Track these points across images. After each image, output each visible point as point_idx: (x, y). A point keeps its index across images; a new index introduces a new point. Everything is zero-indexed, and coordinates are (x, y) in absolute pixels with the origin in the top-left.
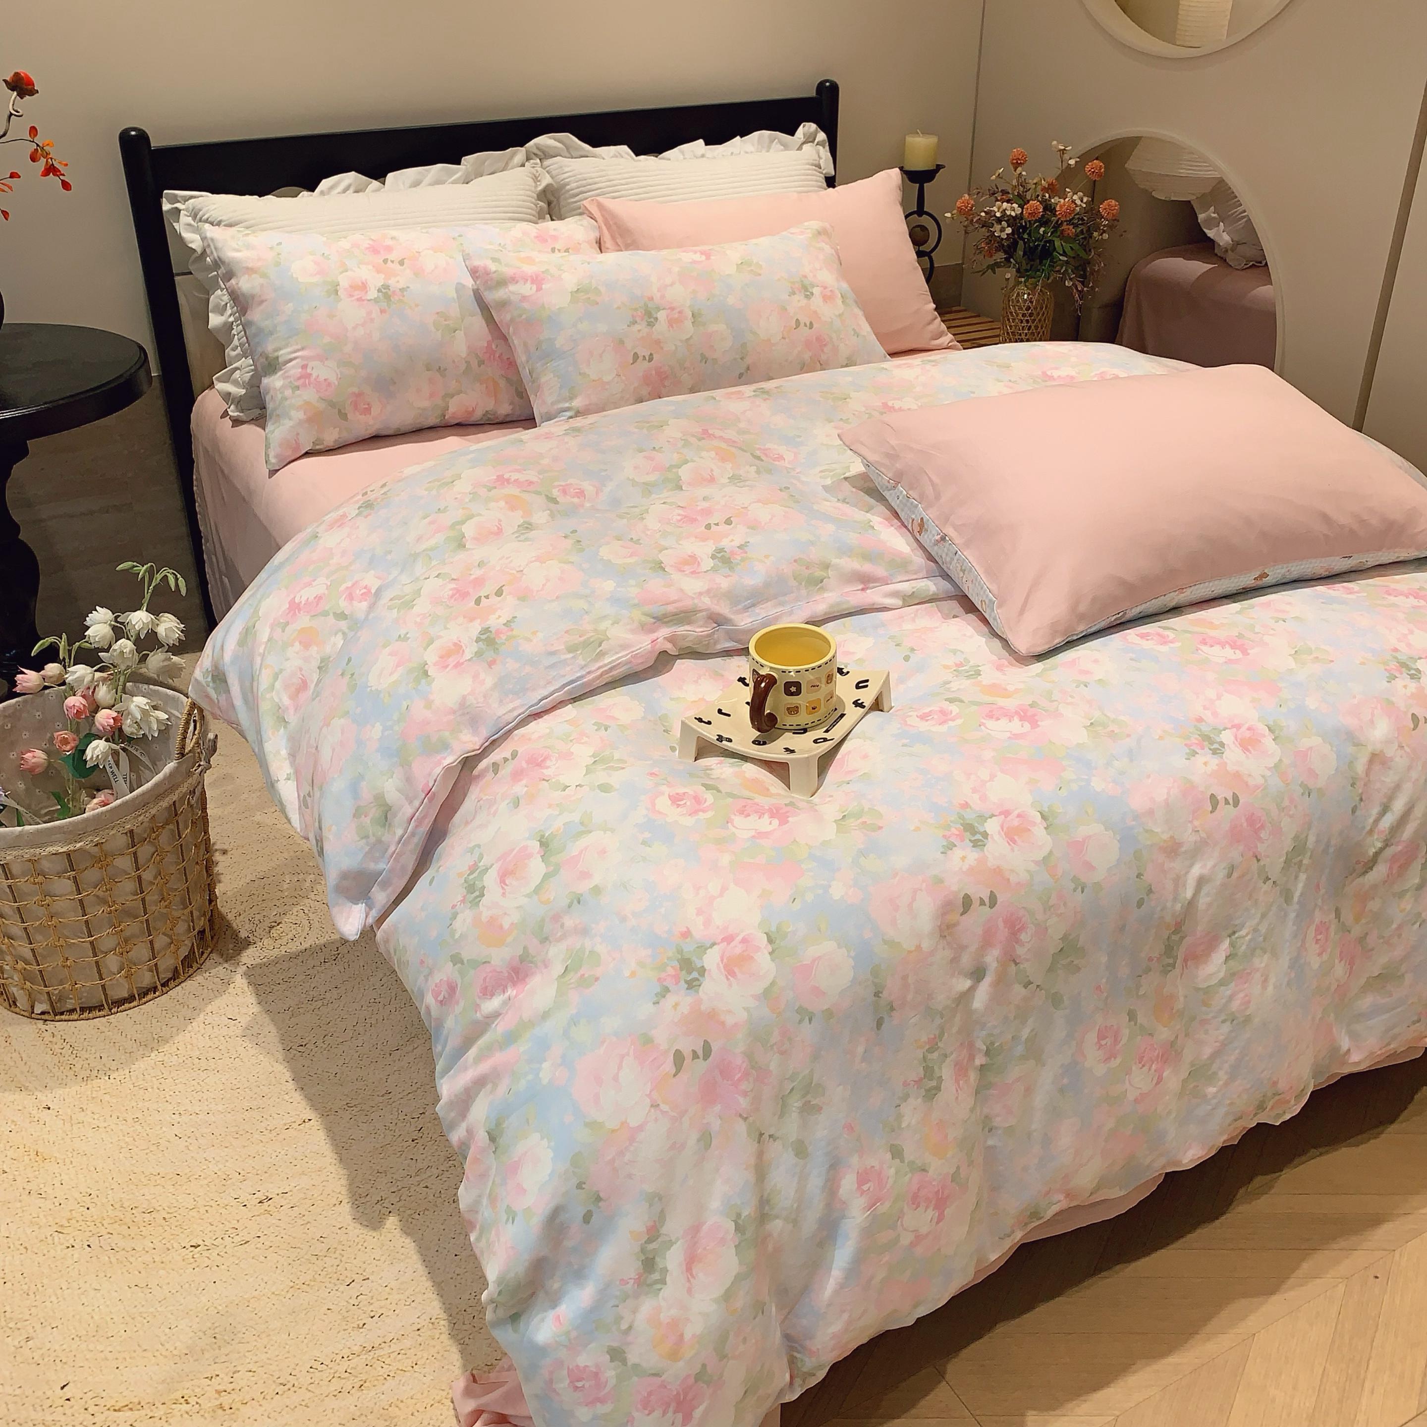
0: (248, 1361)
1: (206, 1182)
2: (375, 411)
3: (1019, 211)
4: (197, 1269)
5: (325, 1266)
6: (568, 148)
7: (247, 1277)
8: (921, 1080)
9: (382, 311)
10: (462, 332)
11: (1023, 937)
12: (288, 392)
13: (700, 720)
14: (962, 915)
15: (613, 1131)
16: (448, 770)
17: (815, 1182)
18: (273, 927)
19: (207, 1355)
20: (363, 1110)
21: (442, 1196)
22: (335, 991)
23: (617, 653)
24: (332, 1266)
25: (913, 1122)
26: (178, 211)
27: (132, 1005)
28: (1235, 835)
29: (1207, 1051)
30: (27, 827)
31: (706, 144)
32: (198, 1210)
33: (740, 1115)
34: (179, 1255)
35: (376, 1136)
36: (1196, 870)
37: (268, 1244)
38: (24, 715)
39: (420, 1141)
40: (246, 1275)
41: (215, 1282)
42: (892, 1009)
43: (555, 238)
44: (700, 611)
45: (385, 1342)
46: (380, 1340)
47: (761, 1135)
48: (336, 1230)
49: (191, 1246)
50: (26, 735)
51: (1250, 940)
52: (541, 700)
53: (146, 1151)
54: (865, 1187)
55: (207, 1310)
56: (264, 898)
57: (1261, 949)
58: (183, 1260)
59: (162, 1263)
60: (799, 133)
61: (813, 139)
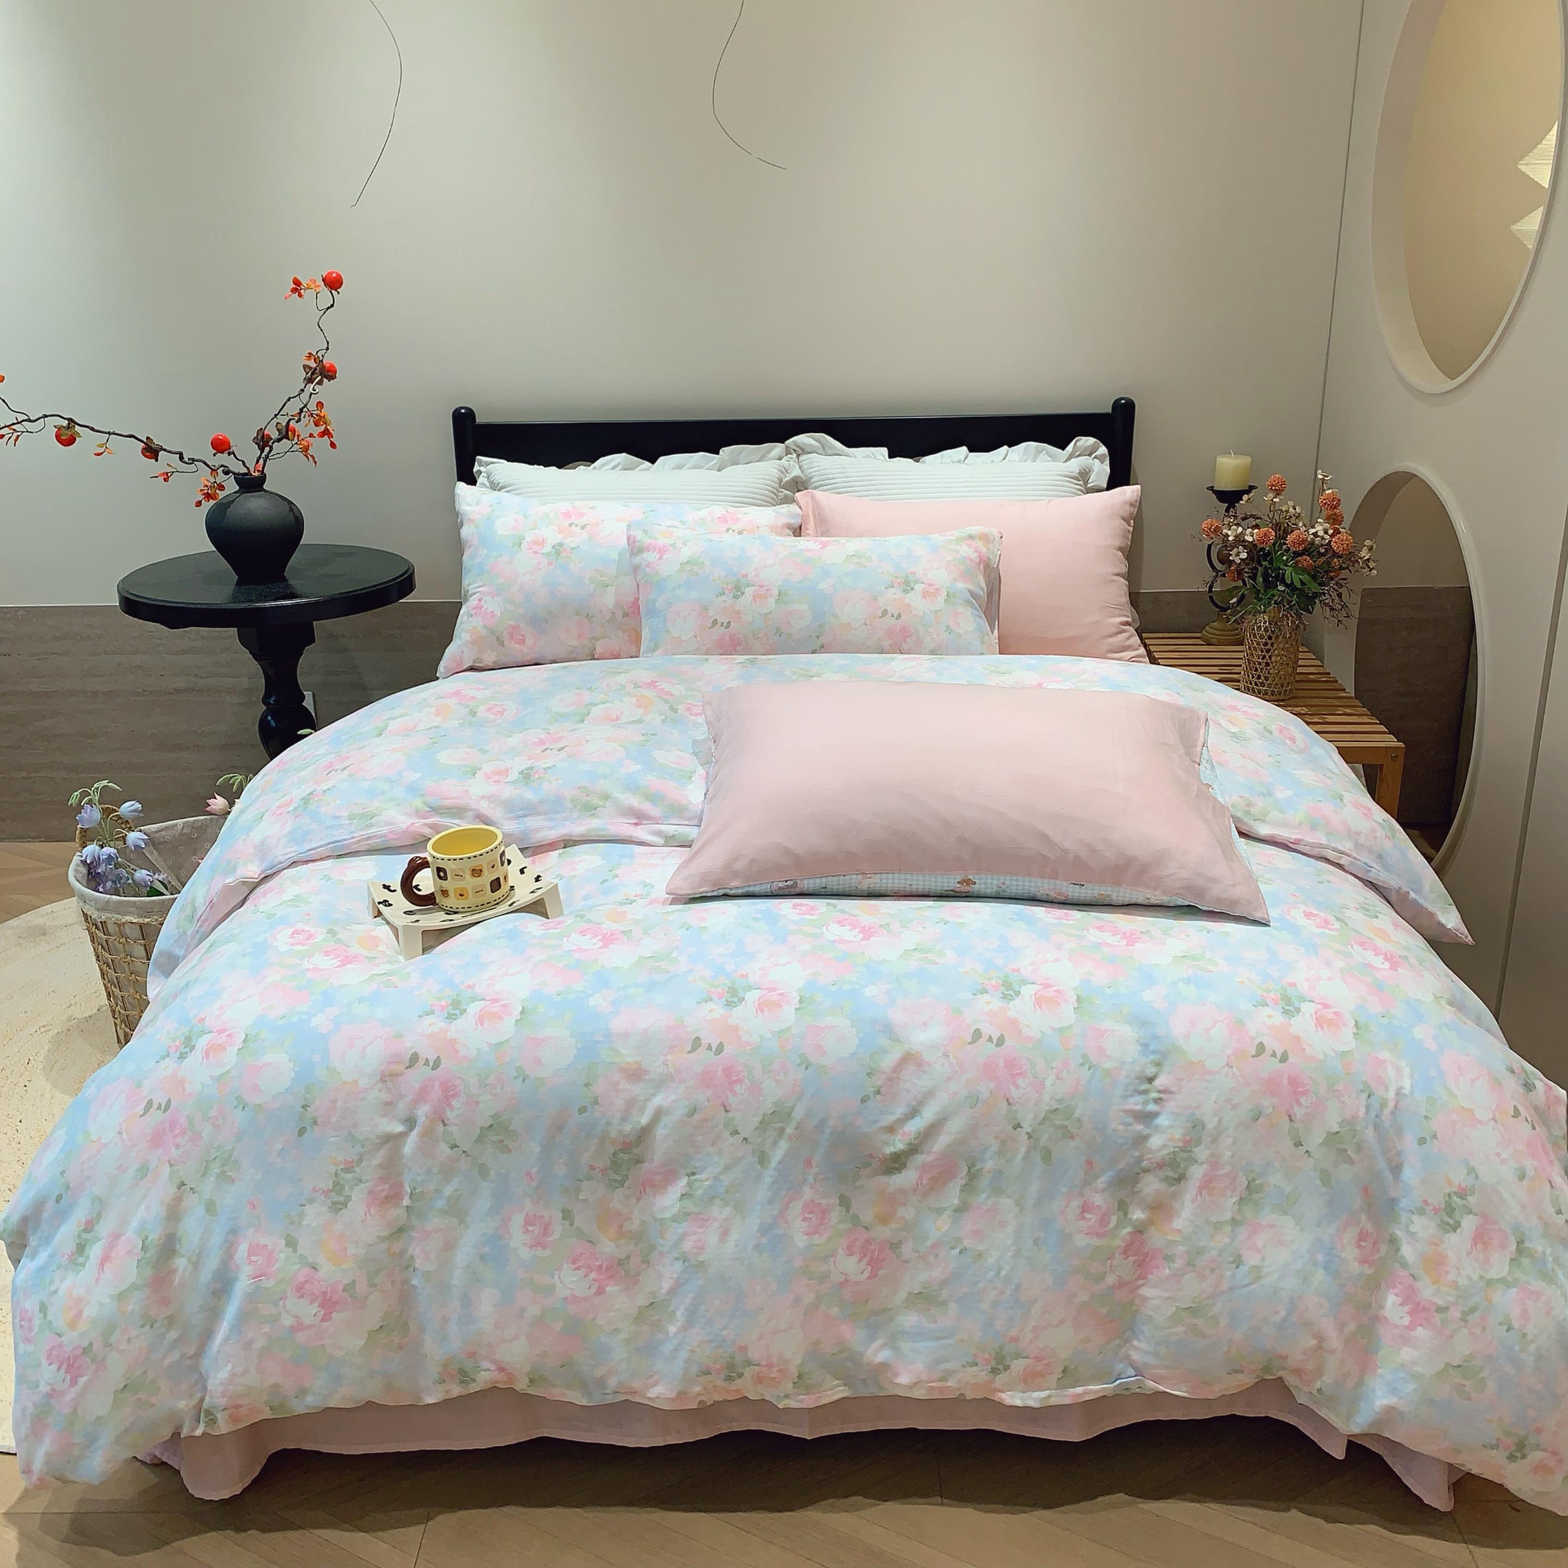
2: (529, 641)
6: (823, 447)
8: (329, 1191)
9: (549, 564)
10: (613, 588)
11: (455, 1103)
13: (388, 887)
14: (407, 1068)
17: (216, 1240)
23: (379, 828)
25: (314, 1224)
26: (482, 471)
28: (706, 1079)
29: (666, 1285)
31: (970, 451)
33: (170, 1163)
36: (658, 1101)
42: (315, 1123)
43: (737, 520)
51: (710, 1187)
54: (254, 1259)
57: (722, 1199)
60: (1070, 448)
61: (1090, 452)
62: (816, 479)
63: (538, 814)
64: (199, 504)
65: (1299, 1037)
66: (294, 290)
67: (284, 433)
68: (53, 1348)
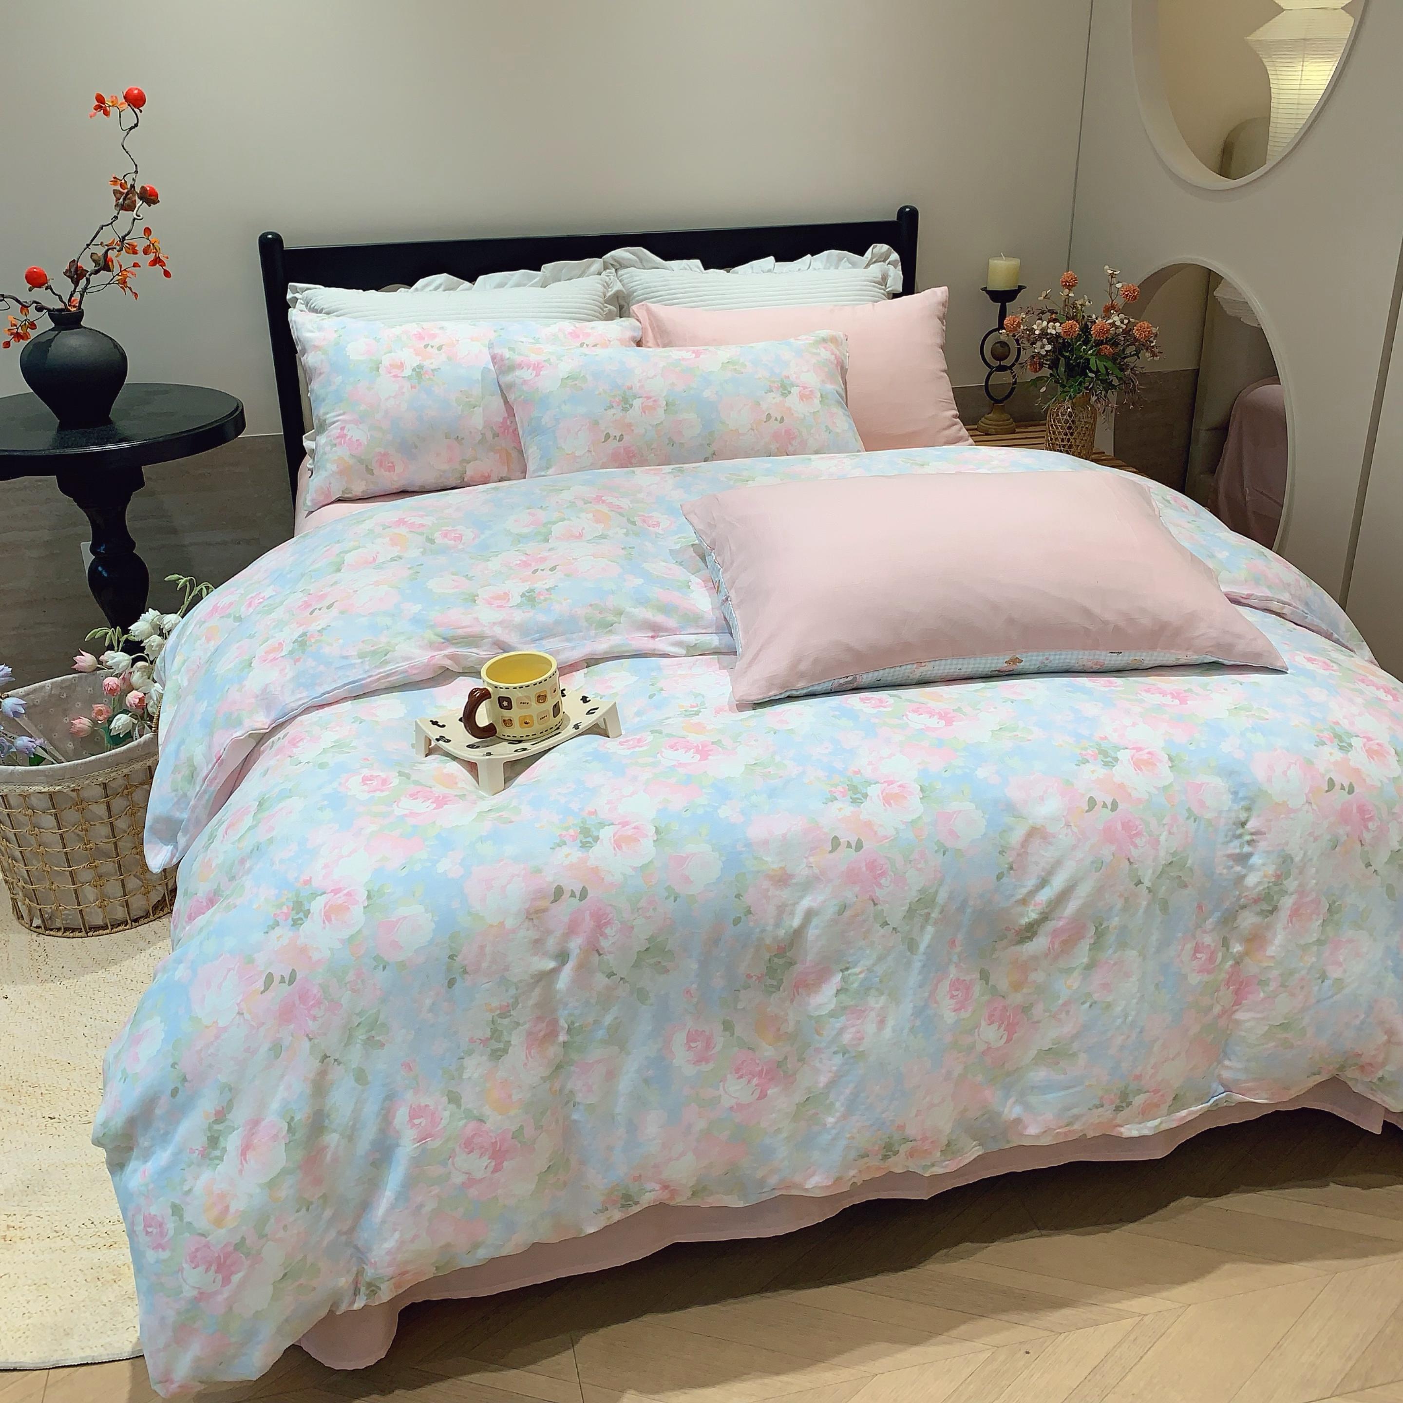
0: (42, 1209)
1: (86, 1072)
2: (399, 469)
3: (1059, 329)
4: (43, 1135)
6: (641, 260)
8: (488, 1039)
9: (413, 387)
10: (481, 408)
11: (608, 931)
12: (328, 448)
13: (435, 723)
14: (552, 902)
15: (206, 1027)
16: (237, 743)
17: (371, 1109)
19: (16, 1198)
23: (398, 663)
25: (476, 1075)
26: (296, 299)
27: (105, 932)
28: (851, 876)
29: (823, 1080)
30: (18, 767)
31: (777, 261)
33: (307, 1036)
34: (37, 1122)
36: (807, 902)
38: (78, 689)
41: (50, 1147)
42: (465, 972)
43: (588, 335)
44: (487, 637)
47: (326, 1057)
49: (49, 1117)
50: (78, 705)
51: (865, 979)
52: (324, 694)
53: (56, 1042)
54: (417, 1121)
55: (34, 1166)
57: (877, 989)
58: (38, 1126)
59: (23, 1125)
60: (868, 253)
61: (884, 258)
62: (639, 292)
63: (555, 635)
64: (7, 345)
65: (1358, 769)
66: (98, 108)
67: (102, 263)
68: (197, 1250)
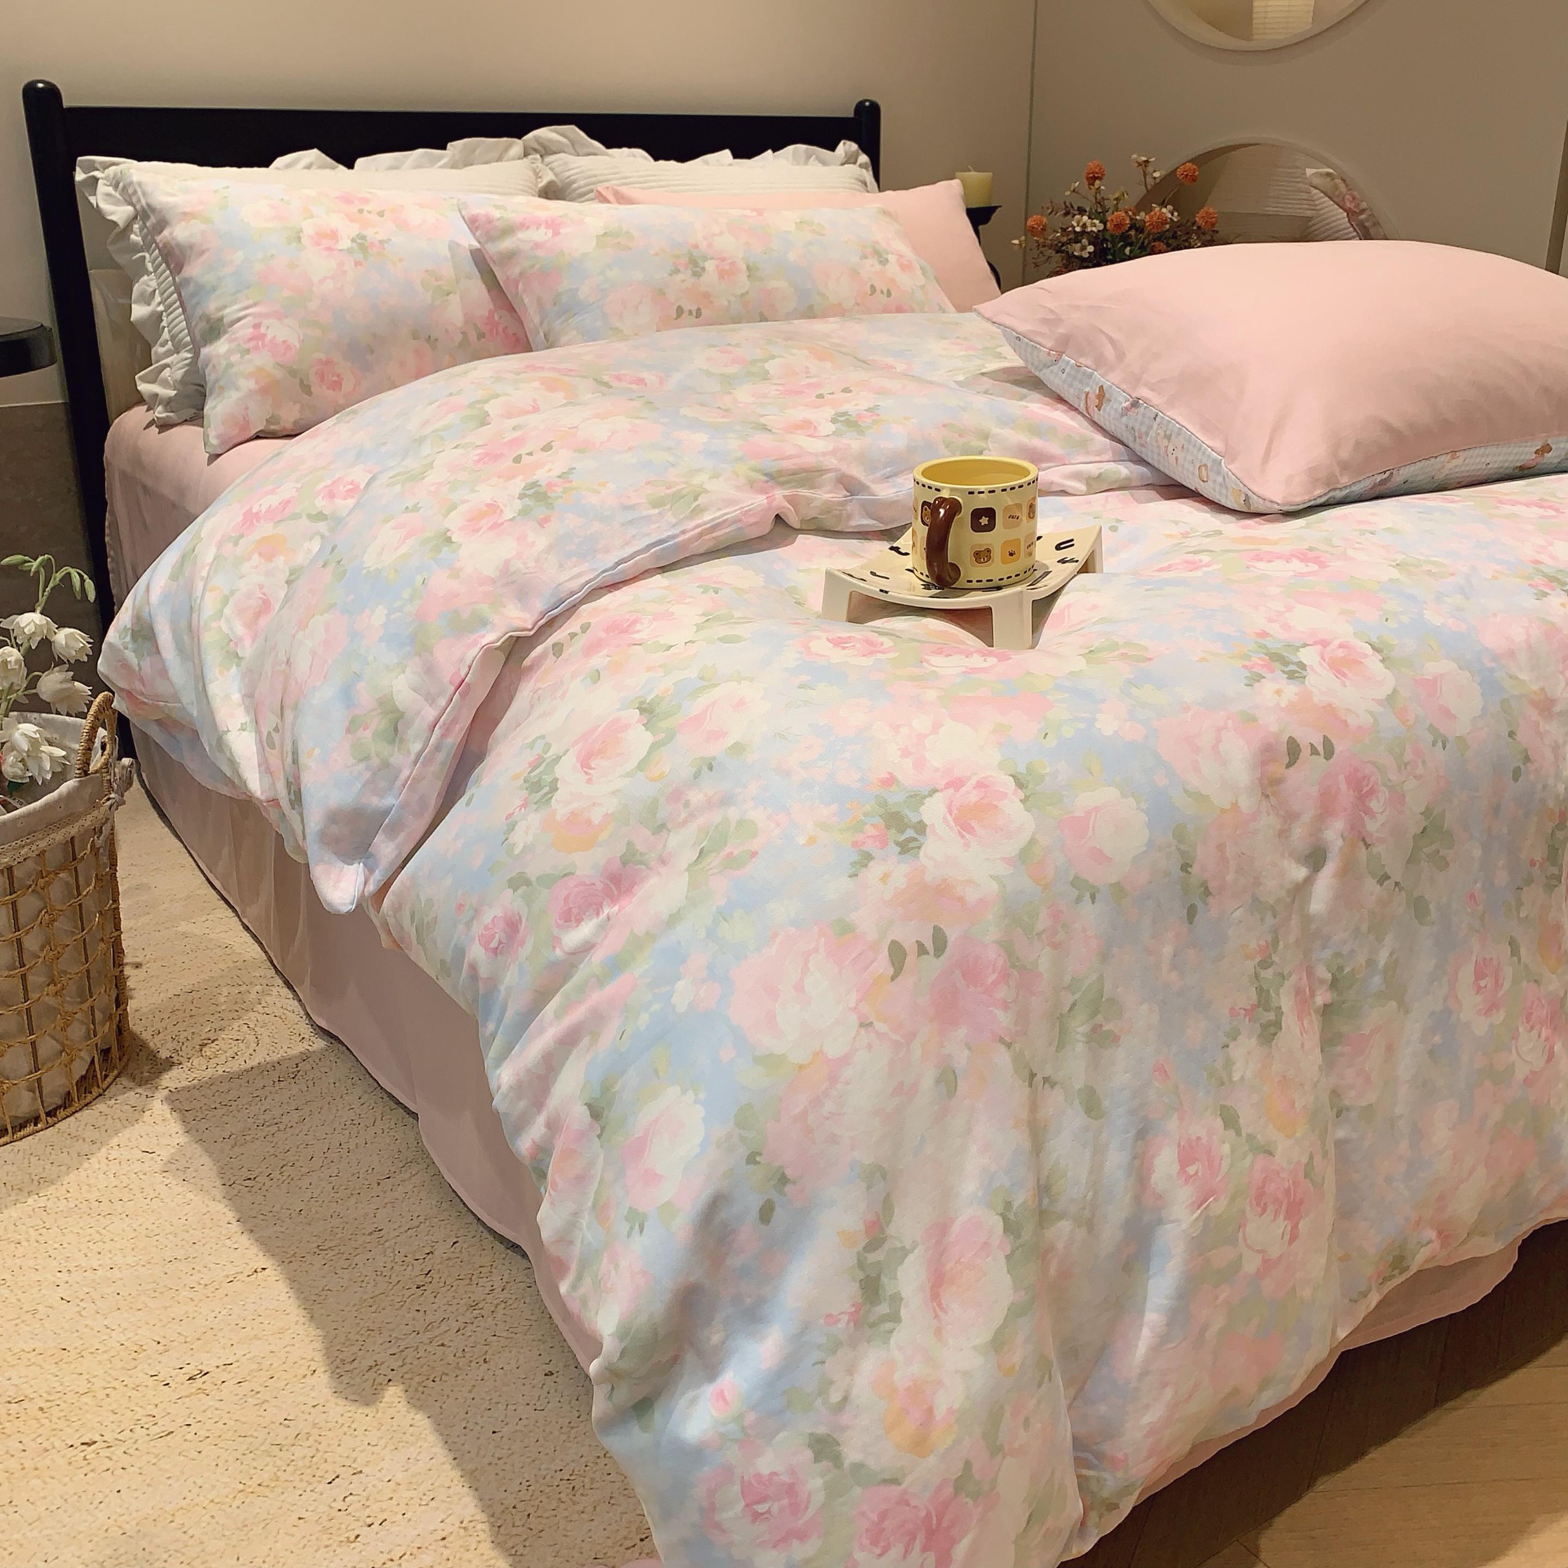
1: (106, 1356)
2: (347, 386)
3: (1101, 227)
4: (90, 1475)
5: (293, 1458)
6: (573, 143)
7: (170, 1482)
8: (1254, 1008)
10: (457, 296)
11: (1373, 804)
12: (235, 358)
13: (850, 575)
14: (1289, 766)
15: (801, 1067)
16: (488, 652)
17: (1117, 1160)
18: (206, 1044)
20: (343, 1253)
21: (467, 1355)
22: (296, 1116)
23: (720, 509)
24: (304, 1457)
25: (1249, 1074)
26: (96, 180)
31: (735, 156)
32: (93, 1394)
33: (1001, 1040)
34: (63, 1457)
35: (364, 1285)
37: (203, 1433)
39: (429, 1288)
40: (169, 1478)
41: (119, 1491)
42: (1207, 892)
45: (392, 1560)
46: (384, 1557)
47: (1033, 1075)
48: (308, 1408)
49: (83, 1444)
53: (15, 1322)
54: (1191, 1170)
55: (107, 1530)
56: (192, 1013)
58: (70, 1463)
59: (36, 1469)
60: (839, 151)
61: (850, 159)
